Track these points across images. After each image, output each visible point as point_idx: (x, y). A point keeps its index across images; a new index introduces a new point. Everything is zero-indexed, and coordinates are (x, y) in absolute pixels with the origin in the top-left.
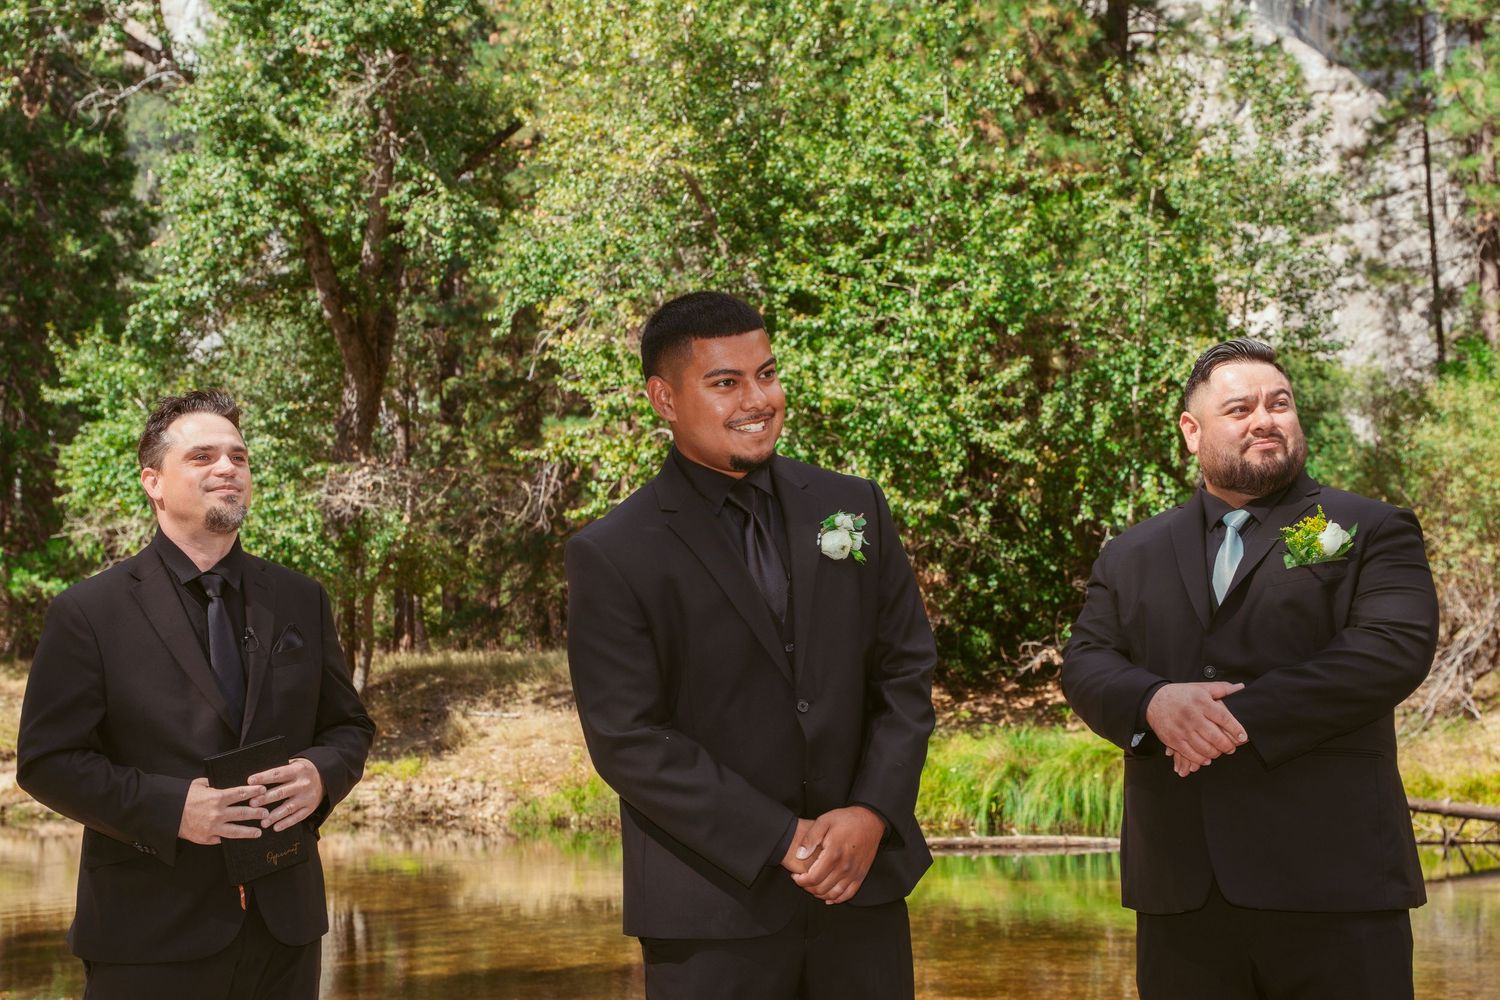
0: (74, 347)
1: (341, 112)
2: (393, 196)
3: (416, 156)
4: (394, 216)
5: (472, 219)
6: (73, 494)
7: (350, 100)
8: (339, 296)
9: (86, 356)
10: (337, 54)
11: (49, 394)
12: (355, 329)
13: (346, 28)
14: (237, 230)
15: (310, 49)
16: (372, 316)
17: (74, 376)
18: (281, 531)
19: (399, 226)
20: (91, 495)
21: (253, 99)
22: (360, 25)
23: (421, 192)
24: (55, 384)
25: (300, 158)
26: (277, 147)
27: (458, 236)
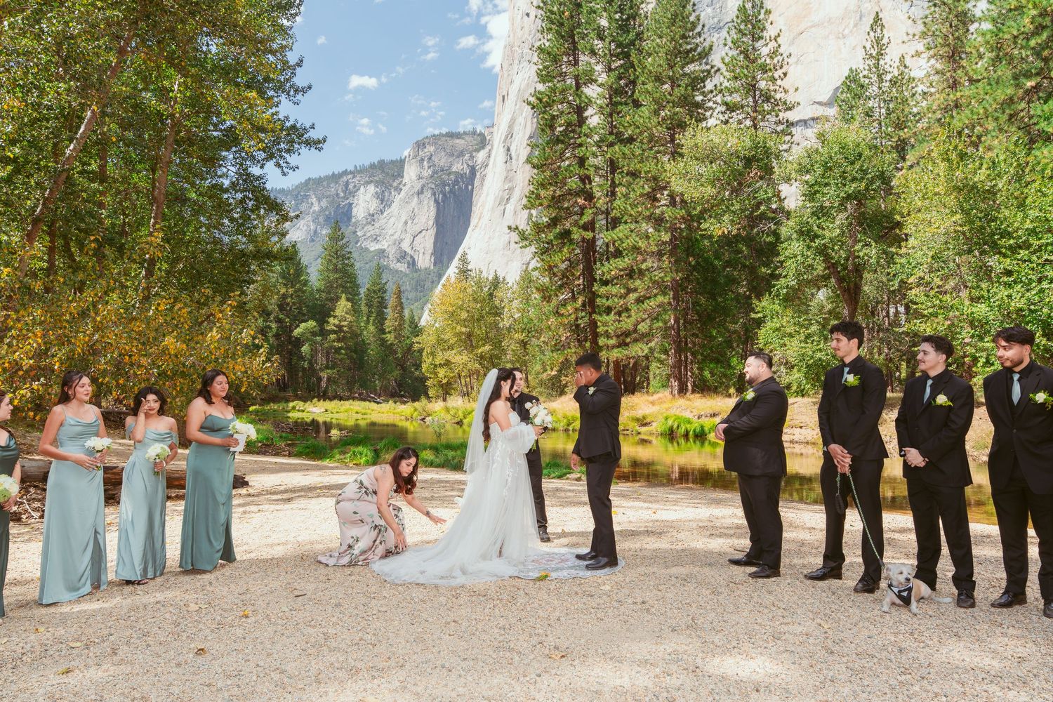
0: (760, 301)
1: (838, 223)
2: (856, 248)
3: (865, 234)
4: (857, 254)
5: (885, 252)
7: (841, 218)
8: (841, 280)
9: (764, 303)
10: (836, 205)
11: (753, 315)
12: (846, 291)
13: (838, 196)
14: (803, 263)
15: (827, 204)
16: (852, 285)
17: (760, 310)
18: (819, 355)
19: (858, 257)
20: (765, 345)
21: (808, 223)
22: (842, 194)
23: (867, 245)
24: (755, 313)
25: (823, 239)
26: (816, 236)
27: (879, 258)
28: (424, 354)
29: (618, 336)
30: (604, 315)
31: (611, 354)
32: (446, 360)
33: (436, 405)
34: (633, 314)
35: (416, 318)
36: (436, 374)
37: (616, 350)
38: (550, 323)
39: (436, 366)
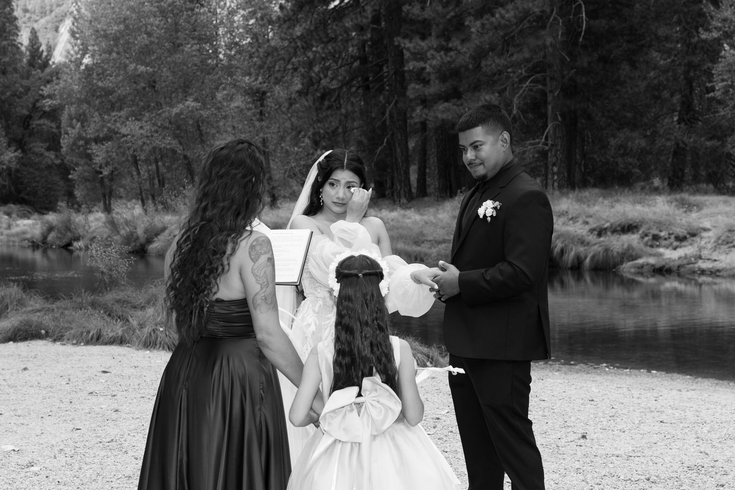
6: (715, 92)
11: (704, 36)
24: (707, 30)
28: (64, 118)
29: (443, 79)
30: (417, 39)
31: (432, 114)
32: (109, 129)
33: (91, 217)
34: (474, 36)
35: (43, 48)
36: (89, 157)
37: (442, 106)
38: (310, 55)
39: (87, 142)
